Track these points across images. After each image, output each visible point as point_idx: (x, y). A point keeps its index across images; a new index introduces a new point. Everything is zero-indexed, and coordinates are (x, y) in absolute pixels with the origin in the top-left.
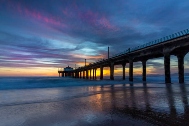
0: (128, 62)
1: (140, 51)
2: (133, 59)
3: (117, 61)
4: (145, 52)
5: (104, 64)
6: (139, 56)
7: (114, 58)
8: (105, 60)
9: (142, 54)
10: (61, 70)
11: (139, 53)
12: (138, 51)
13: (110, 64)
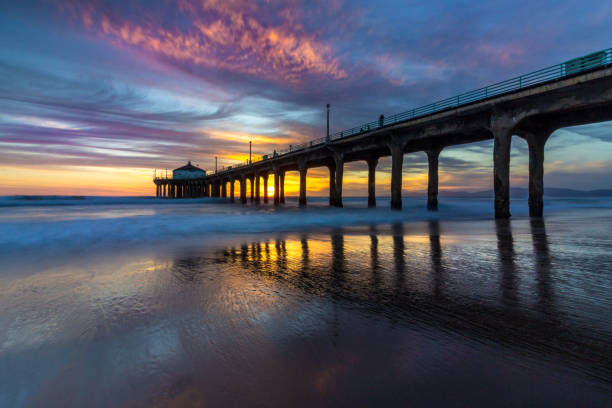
0: (387, 153)
1: (424, 120)
2: (405, 144)
3: (354, 150)
4: (440, 124)
5: (313, 158)
6: (422, 136)
7: (345, 141)
8: (317, 146)
9: (431, 132)
10: (164, 177)
11: (421, 128)
12: (419, 121)
13: (333, 159)
